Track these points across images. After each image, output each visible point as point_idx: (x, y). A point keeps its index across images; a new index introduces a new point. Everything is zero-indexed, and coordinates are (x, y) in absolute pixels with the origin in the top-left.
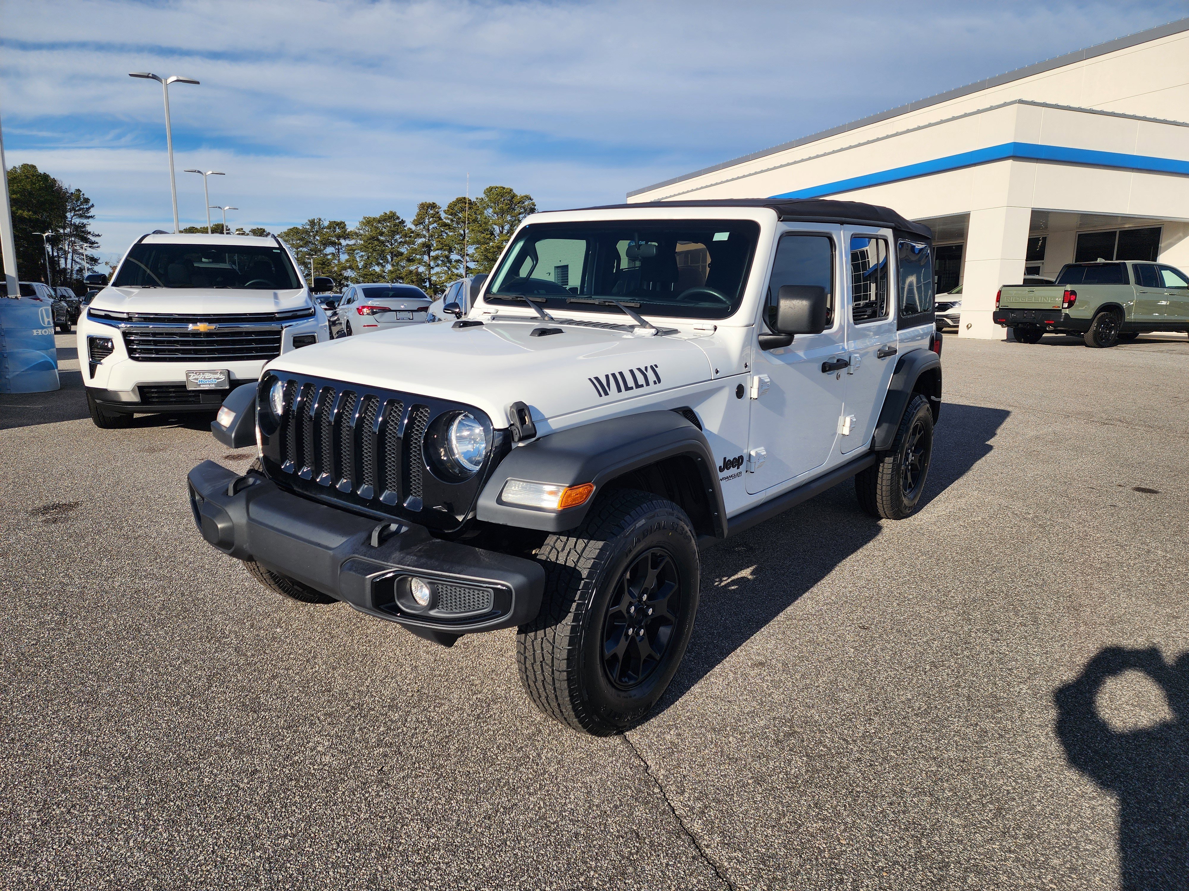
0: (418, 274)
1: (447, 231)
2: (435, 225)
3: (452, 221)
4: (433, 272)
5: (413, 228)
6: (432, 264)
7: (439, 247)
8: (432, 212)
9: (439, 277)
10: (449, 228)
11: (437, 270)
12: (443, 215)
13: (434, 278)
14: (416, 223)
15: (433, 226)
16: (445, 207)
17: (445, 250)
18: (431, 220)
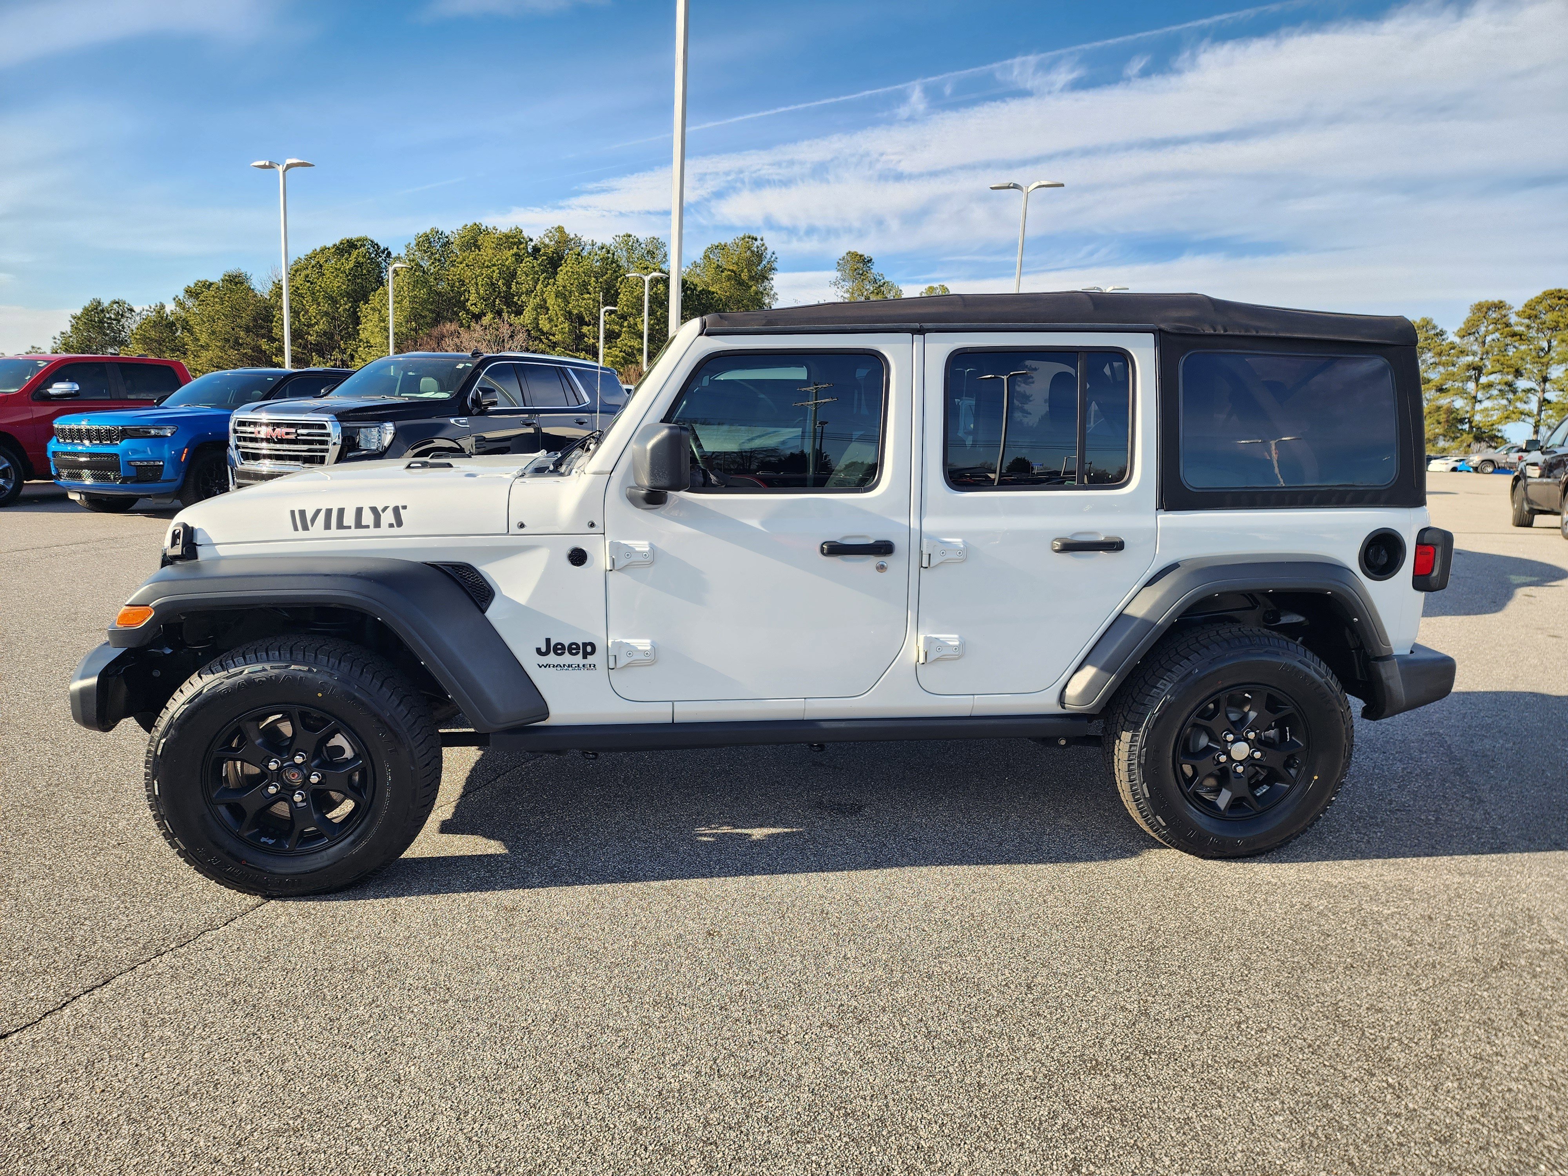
0: (1450, 411)
1: (1517, 344)
2: (1497, 335)
3: (1529, 327)
4: (1478, 407)
5: (1457, 340)
6: (1480, 396)
7: (1496, 369)
8: (1494, 316)
9: (1487, 416)
10: (1521, 339)
11: (1487, 404)
12: (1513, 319)
13: (1478, 418)
14: (1463, 333)
15: (1494, 336)
16: (1519, 307)
17: (1508, 373)
18: (1491, 327)
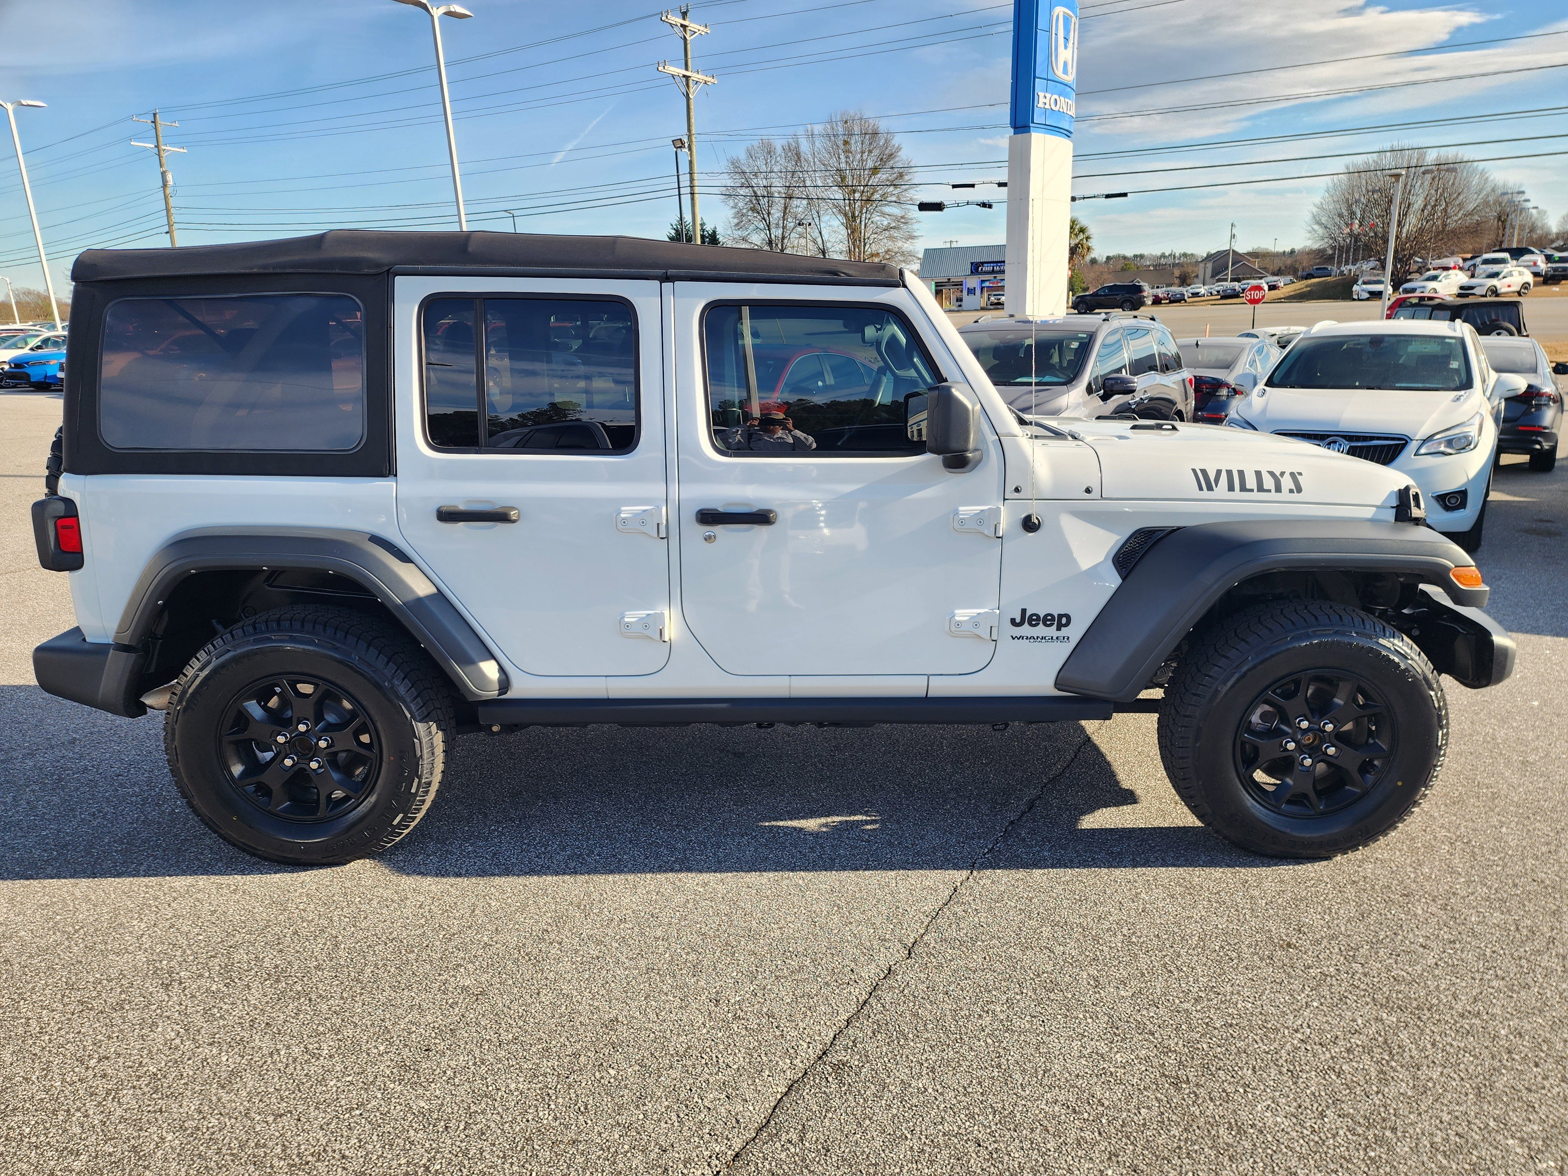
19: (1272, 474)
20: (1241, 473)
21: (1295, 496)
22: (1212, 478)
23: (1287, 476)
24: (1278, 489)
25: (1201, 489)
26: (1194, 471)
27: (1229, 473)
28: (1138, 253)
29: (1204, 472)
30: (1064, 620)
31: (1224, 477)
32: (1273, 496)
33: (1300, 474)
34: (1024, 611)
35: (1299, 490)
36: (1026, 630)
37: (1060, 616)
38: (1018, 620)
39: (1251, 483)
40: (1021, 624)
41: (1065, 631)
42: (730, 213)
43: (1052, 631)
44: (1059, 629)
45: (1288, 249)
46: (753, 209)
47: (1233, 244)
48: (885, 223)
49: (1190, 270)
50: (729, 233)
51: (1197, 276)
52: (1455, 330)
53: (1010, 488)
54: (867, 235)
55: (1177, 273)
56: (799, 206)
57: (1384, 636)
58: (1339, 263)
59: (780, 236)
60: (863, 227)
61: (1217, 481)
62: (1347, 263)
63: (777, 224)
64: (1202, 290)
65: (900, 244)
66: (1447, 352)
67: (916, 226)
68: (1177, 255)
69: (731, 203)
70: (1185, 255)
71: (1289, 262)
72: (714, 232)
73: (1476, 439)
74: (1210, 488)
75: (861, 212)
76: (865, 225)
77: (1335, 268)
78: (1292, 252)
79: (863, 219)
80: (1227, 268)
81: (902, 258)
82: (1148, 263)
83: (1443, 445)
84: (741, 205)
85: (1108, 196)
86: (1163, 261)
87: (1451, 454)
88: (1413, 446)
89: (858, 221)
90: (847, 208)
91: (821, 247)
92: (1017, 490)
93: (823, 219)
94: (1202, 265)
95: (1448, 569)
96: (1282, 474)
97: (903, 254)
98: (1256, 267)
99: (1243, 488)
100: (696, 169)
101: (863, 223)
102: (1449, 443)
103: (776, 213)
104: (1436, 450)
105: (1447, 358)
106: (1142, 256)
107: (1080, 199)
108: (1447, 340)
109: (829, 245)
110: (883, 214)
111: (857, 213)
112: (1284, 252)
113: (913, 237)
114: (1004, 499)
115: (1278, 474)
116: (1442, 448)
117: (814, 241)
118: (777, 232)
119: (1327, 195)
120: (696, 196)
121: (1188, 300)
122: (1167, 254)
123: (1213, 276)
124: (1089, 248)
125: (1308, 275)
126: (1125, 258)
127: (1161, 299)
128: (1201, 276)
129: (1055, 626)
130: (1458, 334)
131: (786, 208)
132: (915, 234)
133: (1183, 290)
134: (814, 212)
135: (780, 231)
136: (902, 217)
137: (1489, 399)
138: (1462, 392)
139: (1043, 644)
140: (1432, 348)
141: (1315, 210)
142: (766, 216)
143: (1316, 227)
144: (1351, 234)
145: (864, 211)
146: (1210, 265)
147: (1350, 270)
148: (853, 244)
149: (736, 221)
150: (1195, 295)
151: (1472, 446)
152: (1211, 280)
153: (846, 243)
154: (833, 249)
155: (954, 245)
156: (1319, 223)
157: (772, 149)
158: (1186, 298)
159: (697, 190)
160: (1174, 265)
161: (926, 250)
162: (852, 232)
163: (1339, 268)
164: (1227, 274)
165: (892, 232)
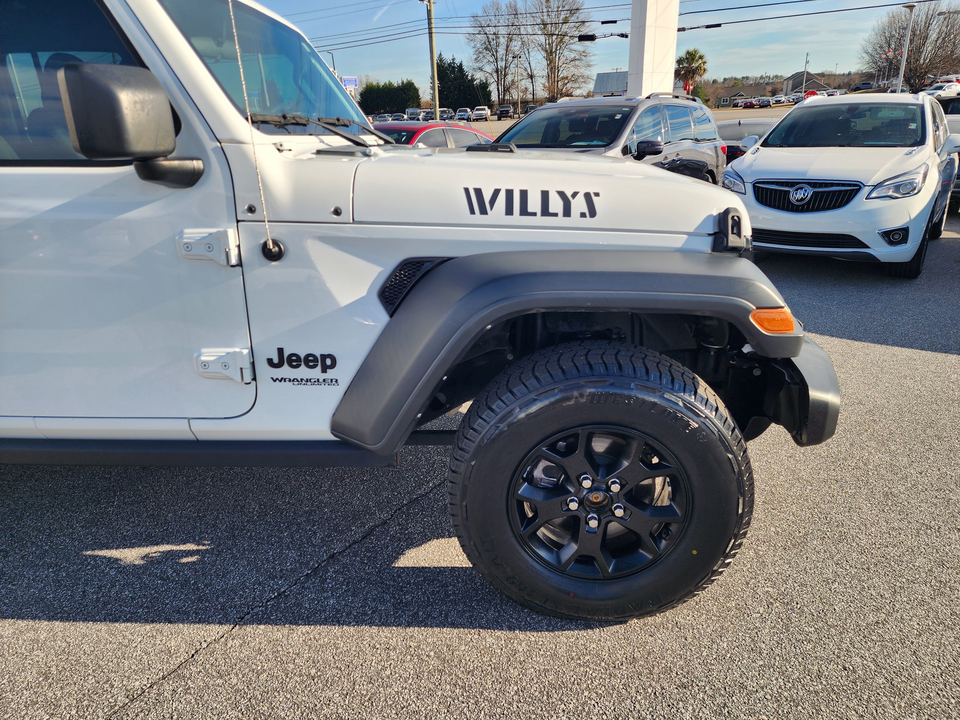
19: (562, 194)
20: (524, 194)
21: (588, 221)
22: (487, 198)
23: (580, 198)
24: (567, 212)
25: (472, 212)
26: (467, 190)
27: (509, 193)
28: (745, 76)
29: (478, 192)
30: (328, 362)
31: (502, 198)
32: (561, 220)
33: (597, 194)
34: (280, 351)
35: (593, 213)
36: (286, 371)
37: (324, 357)
38: (276, 361)
39: (534, 204)
40: (279, 365)
41: (331, 374)
42: (472, 51)
43: (316, 373)
44: (324, 371)
45: (846, 72)
46: (486, 49)
47: (807, 67)
48: (572, 56)
49: (779, 86)
50: (470, 65)
51: (782, 90)
52: (918, 99)
53: (242, 207)
54: (560, 64)
55: (769, 88)
56: (516, 45)
57: (672, 390)
58: (878, 80)
59: (504, 67)
60: (557, 59)
61: (493, 201)
62: (883, 79)
63: (502, 58)
64: (783, 99)
65: (582, 71)
66: (909, 117)
67: (592, 58)
68: (771, 77)
69: (472, 44)
70: (776, 77)
71: (846, 80)
72: (461, 64)
73: (920, 185)
74: (483, 211)
75: (556, 50)
76: (559, 58)
77: (875, 83)
78: (849, 74)
79: (558, 53)
80: (802, 84)
81: (582, 80)
82: (751, 82)
83: (891, 190)
84: (478, 45)
85: (708, 27)
86: (762, 81)
87: (897, 198)
88: (865, 191)
89: (554, 55)
90: (547, 46)
91: (530, 74)
92: (251, 210)
93: (532, 54)
94: (786, 82)
95: (748, 311)
96: (575, 195)
97: (583, 77)
98: (822, 84)
99: (524, 211)
100: (433, 15)
101: (557, 57)
102: (897, 188)
103: (501, 51)
104: (885, 195)
105: (907, 121)
106: (747, 78)
107: (688, 29)
108: (910, 107)
109: (535, 72)
110: (571, 50)
111: (554, 50)
112: (844, 74)
113: (589, 66)
114: (238, 221)
115: (569, 194)
116: (890, 193)
117: (526, 69)
118: (501, 64)
119: (873, 33)
120: (433, 34)
121: (772, 106)
122: (764, 76)
123: (792, 90)
124: (705, 70)
125: (856, 88)
126: (735, 79)
127: (754, 105)
128: (784, 90)
129: (319, 368)
130: (920, 102)
131: (507, 47)
132: (592, 64)
133: (770, 99)
134: (525, 50)
135: (504, 63)
136: (583, 52)
137: (939, 155)
138: (915, 148)
139: (309, 388)
140: (899, 114)
141: (864, 43)
142: (494, 53)
143: (864, 55)
144: (887, 59)
145: (559, 48)
146: (791, 82)
147: (885, 84)
148: (551, 70)
149: (475, 56)
150: (778, 102)
151: (916, 191)
152: (791, 92)
153: (546, 70)
154: (538, 75)
155: (619, 71)
156: (867, 53)
157: (500, 7)
158: (771, 104)
159: (434, 30)
160: (767, 84)
161: (598, 74)
162: (550, 63)
163: (877, 83)
164: (802, 88)
165: (577, 62)
